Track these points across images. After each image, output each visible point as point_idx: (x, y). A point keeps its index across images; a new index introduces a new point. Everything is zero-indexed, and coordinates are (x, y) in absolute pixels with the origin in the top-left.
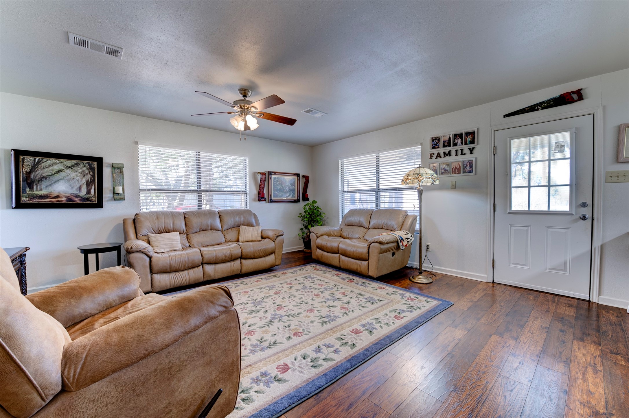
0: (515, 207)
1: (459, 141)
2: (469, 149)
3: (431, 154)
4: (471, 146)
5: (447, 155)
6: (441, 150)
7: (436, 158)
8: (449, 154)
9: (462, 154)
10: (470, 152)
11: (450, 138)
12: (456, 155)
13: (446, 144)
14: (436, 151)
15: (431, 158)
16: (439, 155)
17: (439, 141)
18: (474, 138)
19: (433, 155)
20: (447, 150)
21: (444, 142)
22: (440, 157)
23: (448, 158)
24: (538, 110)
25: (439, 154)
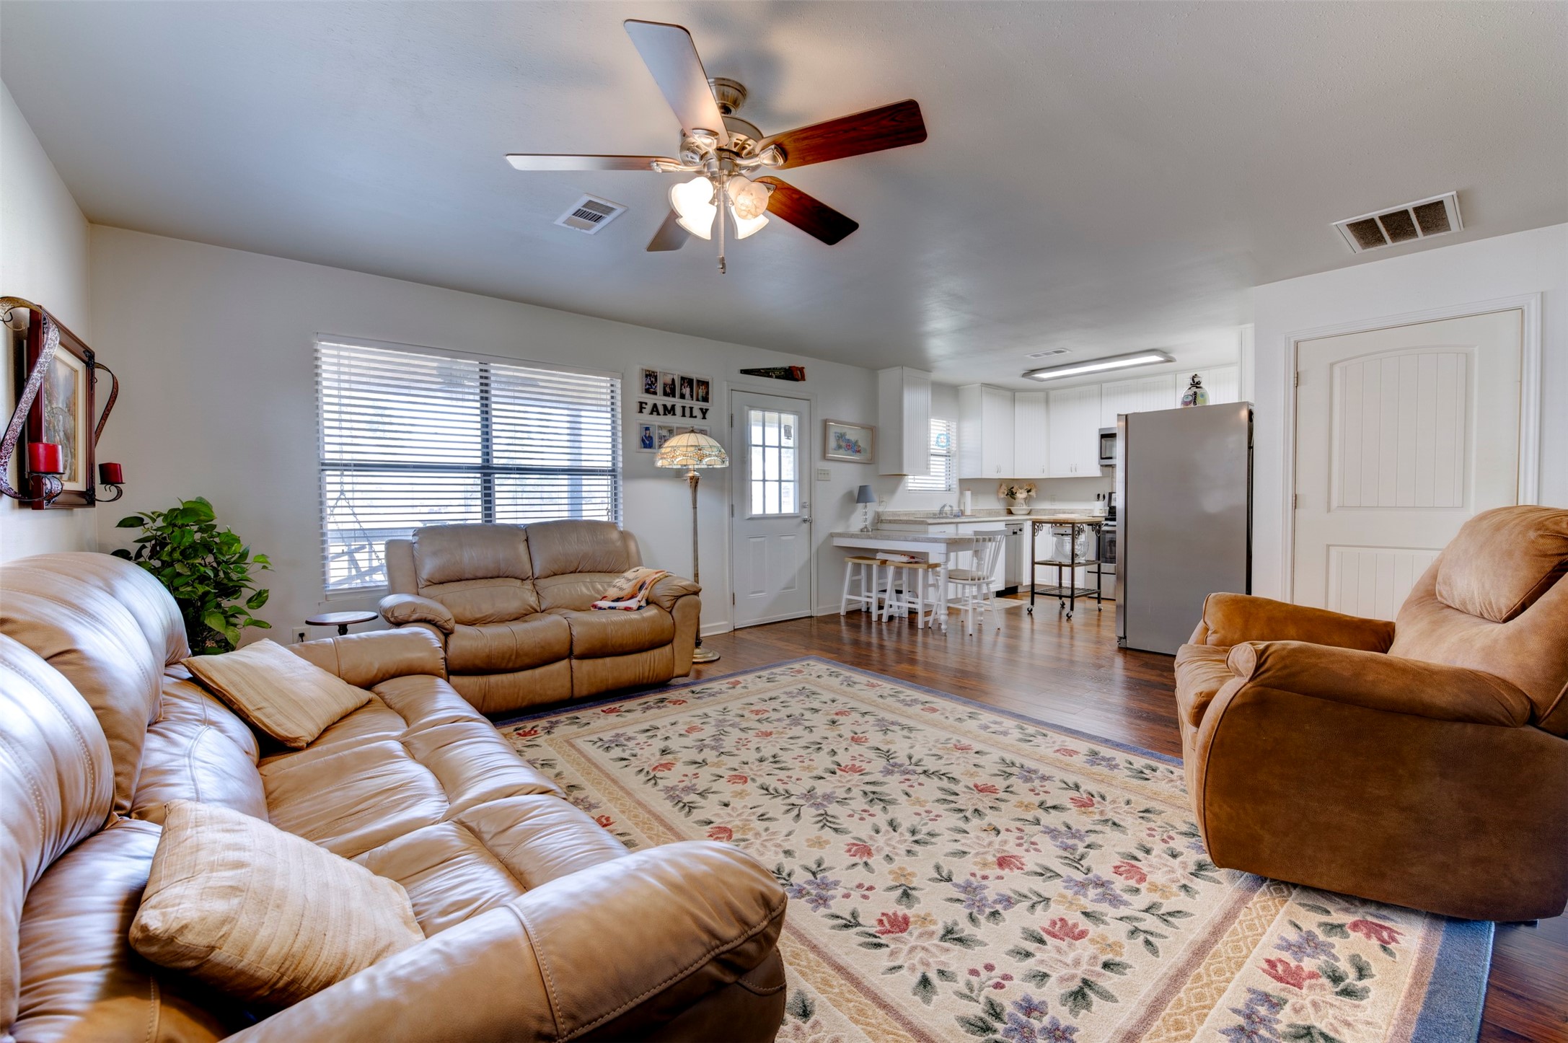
0: (757, 509)
1: (687, 391)
2: (701, 409)
3: (641, 403)
4: (704, 405)
5: (669, 413)
6: (661, 400)
7: (651, 413)
8: (670, 411)
9: (691, 416)
10: (702, 416)
11: (673, 380)
12: (684, 415)
13: (668, 390)
14: (650, 400)
15: (641, 412)
16: (655, 409)
17: (656, 380)
18: (707, 393)
19: (644, 406)
20: (669, 401)
21: (665, 385)
22: (658, 414)
23: (669, 417)
24: (771, 377)
25: (655, 406)
